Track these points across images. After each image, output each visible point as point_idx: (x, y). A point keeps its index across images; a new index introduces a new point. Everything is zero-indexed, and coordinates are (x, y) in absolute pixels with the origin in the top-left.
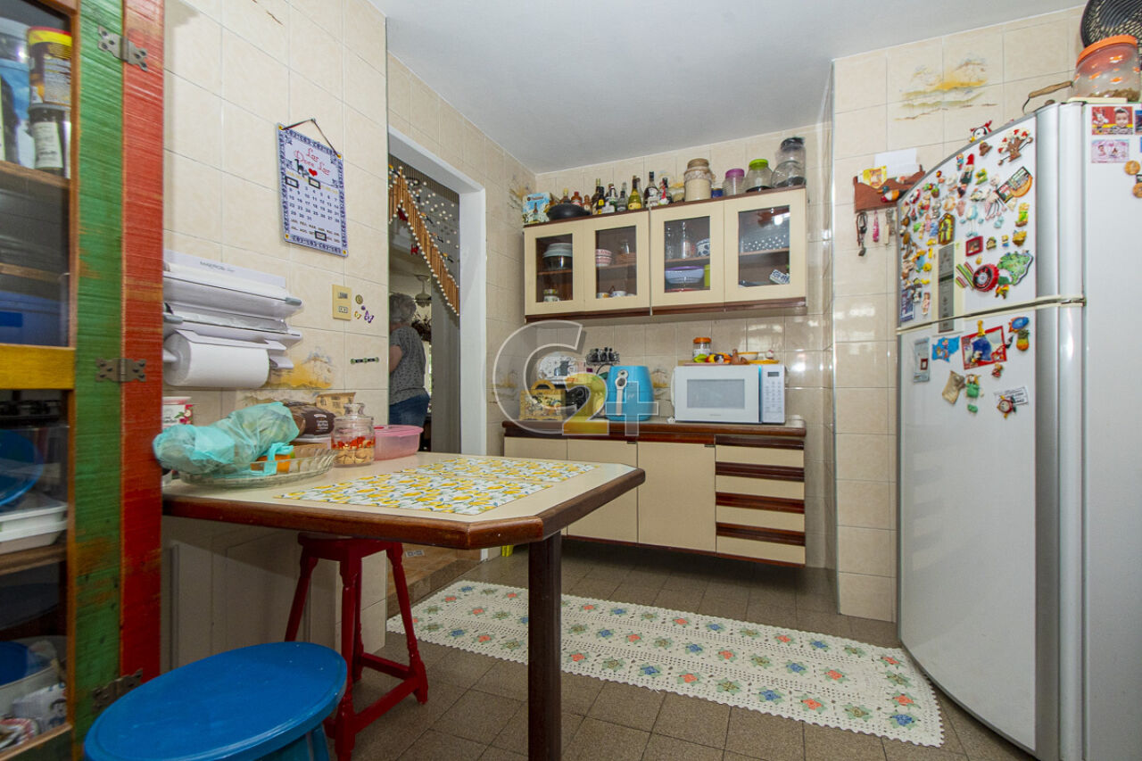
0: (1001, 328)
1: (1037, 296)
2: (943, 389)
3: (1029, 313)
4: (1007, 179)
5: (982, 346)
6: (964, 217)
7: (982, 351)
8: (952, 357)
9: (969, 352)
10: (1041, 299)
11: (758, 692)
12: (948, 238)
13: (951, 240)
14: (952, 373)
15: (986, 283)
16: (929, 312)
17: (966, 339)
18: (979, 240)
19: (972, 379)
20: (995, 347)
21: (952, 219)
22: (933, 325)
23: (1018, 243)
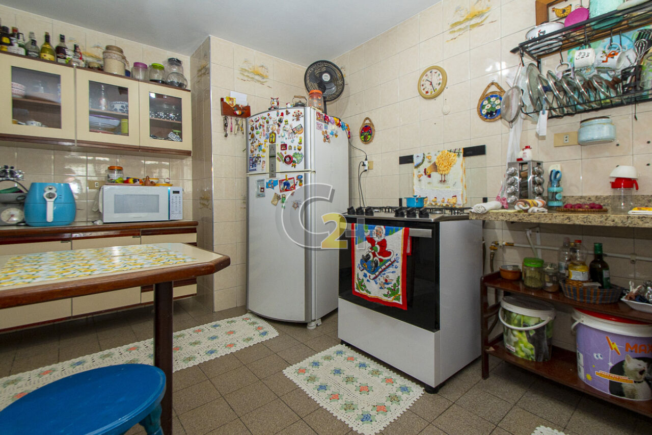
0: (294, 178)
1: (305, 168)
2: (271, 200)
3: (302, 174)
4: (296, 126)
5: (287, 184)
6: (280, 135)
7: (287, 186)
8: (275, 188)
9: (282, 186)
10: (306, 170)
11: (205, 354)
12: (274, 141)
13: (275, 142)
14: (275, 193)
15: (289, 162)
16: (264, 169)
17: (281, 181)
18: (286, 145)
19: (284, 196)
20: (291, 185)
21: (275, 134)
22: (267, 174)
23: (299, 150)
